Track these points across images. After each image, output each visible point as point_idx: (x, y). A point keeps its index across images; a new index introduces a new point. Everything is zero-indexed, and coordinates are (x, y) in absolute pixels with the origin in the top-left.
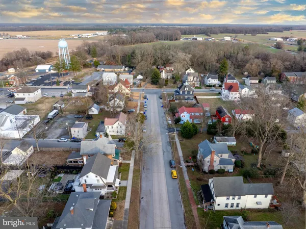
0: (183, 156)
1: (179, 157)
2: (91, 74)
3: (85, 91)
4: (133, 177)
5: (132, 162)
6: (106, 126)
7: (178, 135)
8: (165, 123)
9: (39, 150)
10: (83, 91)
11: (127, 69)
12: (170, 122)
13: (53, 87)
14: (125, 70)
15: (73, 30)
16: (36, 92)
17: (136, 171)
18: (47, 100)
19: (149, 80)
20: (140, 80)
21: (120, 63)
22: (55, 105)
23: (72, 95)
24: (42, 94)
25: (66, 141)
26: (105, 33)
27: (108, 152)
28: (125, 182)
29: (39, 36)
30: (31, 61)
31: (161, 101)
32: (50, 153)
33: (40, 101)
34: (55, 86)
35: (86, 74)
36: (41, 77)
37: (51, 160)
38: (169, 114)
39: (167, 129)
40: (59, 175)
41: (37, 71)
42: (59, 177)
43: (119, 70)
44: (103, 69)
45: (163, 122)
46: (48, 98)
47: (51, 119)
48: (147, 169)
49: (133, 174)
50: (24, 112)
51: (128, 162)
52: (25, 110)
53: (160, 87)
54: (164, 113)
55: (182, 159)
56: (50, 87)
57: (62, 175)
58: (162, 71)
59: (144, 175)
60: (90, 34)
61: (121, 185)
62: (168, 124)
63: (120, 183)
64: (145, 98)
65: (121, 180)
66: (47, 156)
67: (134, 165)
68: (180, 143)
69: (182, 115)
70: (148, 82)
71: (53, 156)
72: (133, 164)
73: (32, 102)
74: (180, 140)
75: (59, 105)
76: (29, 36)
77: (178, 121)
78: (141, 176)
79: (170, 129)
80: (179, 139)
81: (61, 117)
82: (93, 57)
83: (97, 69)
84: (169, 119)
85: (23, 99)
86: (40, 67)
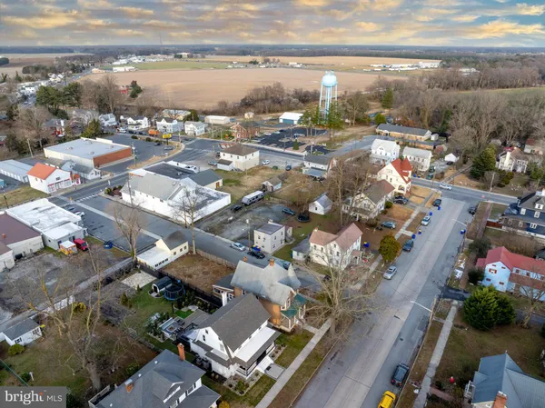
0: (438, 369)
1: (428, 365)
2: (361, 137)
3: (325, 167)
4: (302, 366)
5: (318, 334)
6: (312, 245)
7: (459, 310)
8: (447, 273)
9: (194, 253)
10: (320, 166)
11: (433, 138)
12: (459, 274)
13: (286, 151)
14: (430, 139)
15: (381, 56)
16: (250, 156)
17: (315, 357)
18: (262, 171)
19: (468, 167)
20: (450, 163)
21: (427, 125)
22: (265, 183)
23: (301, 171)
24: (261, 160)
25: (241, 249)
26: (435, 64)
27: (274, 297)
28: (280, 369)
29: (322, 65)
30: (282, 103)
31: (470, 218)
32: (207, 262)
33: (252, 172)
34: (289, 151)
35: (353, 136)
36: (281, 131)
37: (201, 275)
38: (467, 253)
39: (440, 288)
40: (190, 307)
41: (281, 121)
42: (190, 310)
43: (418, 137)
44: (386, 131)
45: (443, 269)
46: (266, 168)
47: (246, 205)
48: (338, 362)
49: (306, 361)
50: (218, 184)
51: (312, 329)
52: (221, 181)
53: (486, 188)
54: (459, 249)
55: (431, 373)
56: (282, 150)
57: (194, 308)
58: (505, 154)
59: (323, 373)
60: (405, 65)
61: (269, 373)
62: (453, 278)
63: (268, 368)
64: (437, 204)
65: (275, 362)
66: (199, 267)
67: (319, 343)
68: (452, 332)
69: (489, 266)
70: (463, 173)
71: (207, 269)
72: (319, 339)
73: (239, 170)
74: (455, 326)
75: (270, 185)
76: (306, 65)
77: (475, 277)
78: (317, 373)
79: (449, 291)
80: (455, 320)
81: (264, 205)
82: (384, 107)
83: (377, 130)
84: (462, 266)
85: (228, 163)
86: (287, 116)
